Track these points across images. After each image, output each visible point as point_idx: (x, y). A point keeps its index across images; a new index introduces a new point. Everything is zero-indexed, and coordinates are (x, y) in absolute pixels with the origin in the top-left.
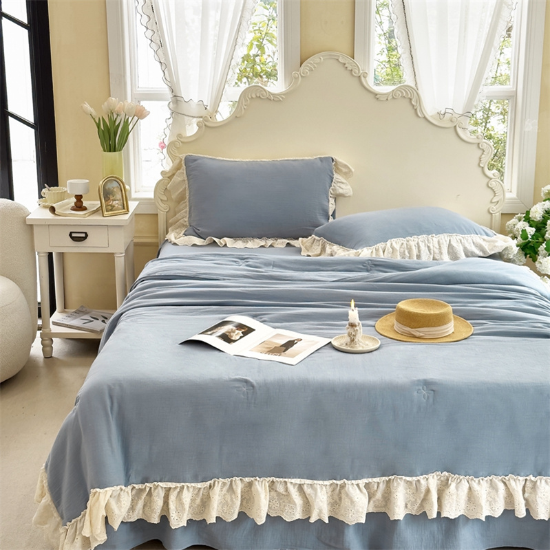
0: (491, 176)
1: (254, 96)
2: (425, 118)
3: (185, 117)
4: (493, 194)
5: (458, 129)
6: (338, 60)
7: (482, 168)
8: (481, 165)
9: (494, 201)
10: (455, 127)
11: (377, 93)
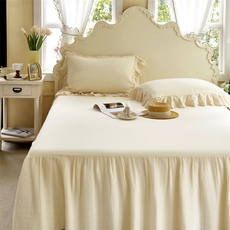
0: (213, 64)
1: (101, 25)
2: (181, 36)
5: (197, 42)
6: (140, 10)
7: (209, 60)
8: (208, 58)
9: (214, 75)
10: (195, 40)
11: (158, 25)
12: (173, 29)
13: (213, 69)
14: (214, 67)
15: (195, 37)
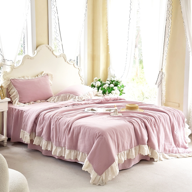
0: (81, 77)
1: (27, 58)
2: (67, 62)
3: (7, 66)
4: (82, 81)
5: (74, 65)
6: (47, 47)
7: (80, 75)
8: (79, 74)
9: (82, 83)
10: (74, 64)
11: (56, 55)
12: (63, 57)
13: (82, 80)
14: (82, 79)
15: (73, 62)
